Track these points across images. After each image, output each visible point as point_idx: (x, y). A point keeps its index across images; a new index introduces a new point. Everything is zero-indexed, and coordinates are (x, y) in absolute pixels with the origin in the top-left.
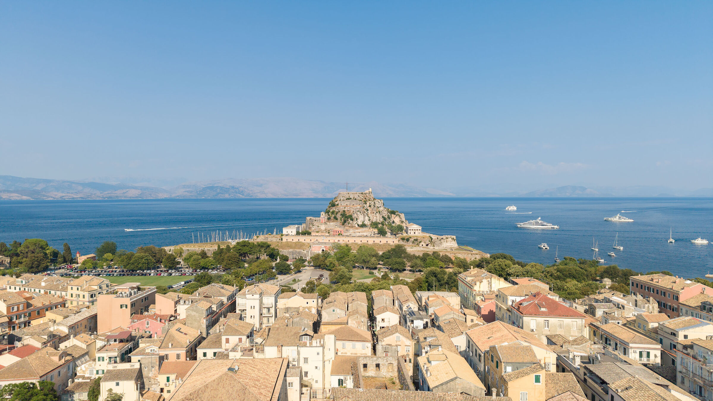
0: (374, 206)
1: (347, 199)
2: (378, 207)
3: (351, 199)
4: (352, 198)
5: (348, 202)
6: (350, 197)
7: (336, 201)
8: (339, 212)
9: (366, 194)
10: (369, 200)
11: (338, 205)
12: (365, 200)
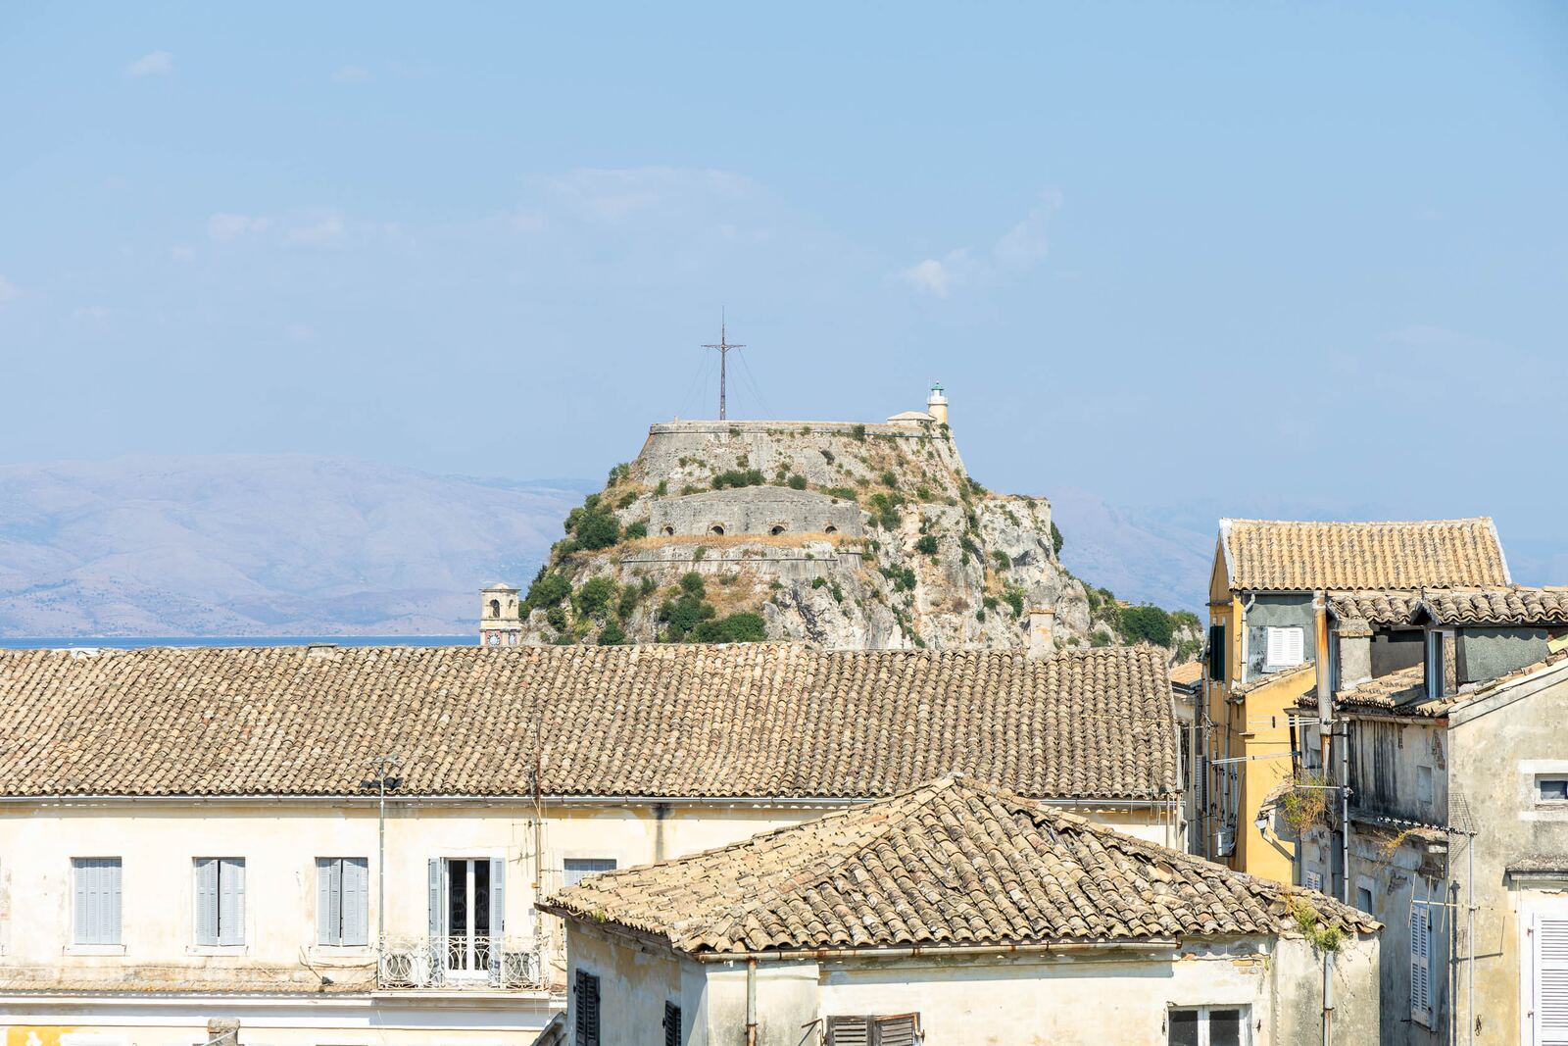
0: (967, 545)
1: (718, 484)
2: (999, 555)
3: (756, 479)
4: (770, 476)
5: (728, 509)
6: (753, 466)
7: (625, 503)
8: (648, 589)
9: (890, 439)
10: (924, 495)
11: (638, 530)
12: (885, 491)
